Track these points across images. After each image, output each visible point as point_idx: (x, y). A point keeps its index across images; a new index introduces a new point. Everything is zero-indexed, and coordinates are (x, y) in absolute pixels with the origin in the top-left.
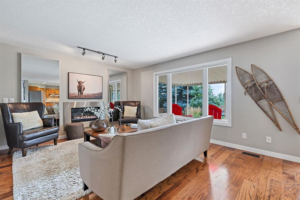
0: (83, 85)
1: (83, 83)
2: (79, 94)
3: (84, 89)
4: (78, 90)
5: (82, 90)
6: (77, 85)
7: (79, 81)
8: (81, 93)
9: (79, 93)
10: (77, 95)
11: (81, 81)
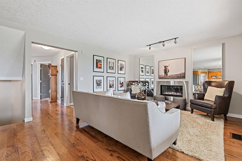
0: (168, 69)
1: (168, 66)
2: (165, 76)
3: (169, 71)
4: (165, 73)
5: (167, 72)
6: (164, 69)
7: (165, 66)
8: (166, 74)
9: (165, 74)
10: (164, 76)
11: (166, 66)
